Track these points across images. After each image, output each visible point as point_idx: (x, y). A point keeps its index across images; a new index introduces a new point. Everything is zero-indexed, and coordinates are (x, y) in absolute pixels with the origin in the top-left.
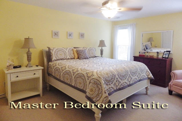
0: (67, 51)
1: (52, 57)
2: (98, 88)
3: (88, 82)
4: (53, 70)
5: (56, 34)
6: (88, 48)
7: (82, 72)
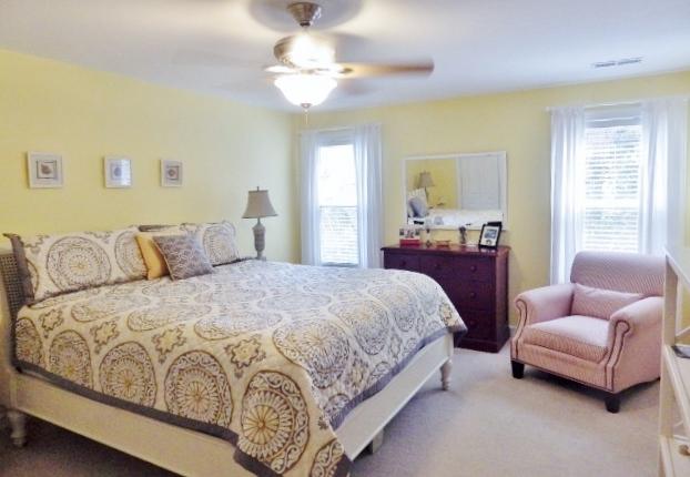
0: (109, 249)
1: (34, 281)
2: (288, 408)
3: (238, 388)
4: (46, 344)
5: (45, 170)
6: (206, 226)
7: (207, 346)
